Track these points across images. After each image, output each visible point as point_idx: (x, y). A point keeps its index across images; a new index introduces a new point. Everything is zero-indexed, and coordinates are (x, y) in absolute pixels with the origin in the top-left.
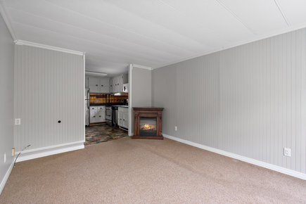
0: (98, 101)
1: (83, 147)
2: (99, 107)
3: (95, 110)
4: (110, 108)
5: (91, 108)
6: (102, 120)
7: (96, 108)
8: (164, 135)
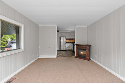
0: (70, 41)
1: (56, 57)
2: (70, 44)
3: (68, 45)
4: (73, 44)
5: (67, 44)
6: (71, 49)
7: (68, 44)
8: (91, 59)
